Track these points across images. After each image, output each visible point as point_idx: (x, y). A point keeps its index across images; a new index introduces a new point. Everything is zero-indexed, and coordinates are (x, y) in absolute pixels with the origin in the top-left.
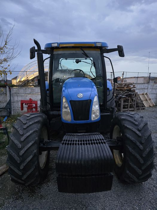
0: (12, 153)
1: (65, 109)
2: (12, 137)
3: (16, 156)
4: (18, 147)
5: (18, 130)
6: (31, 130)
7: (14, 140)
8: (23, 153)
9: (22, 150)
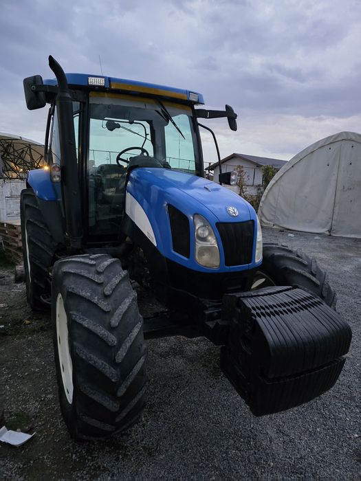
0: (95, 363)
1: (201, 242)
2: (84, 320)
3: (107, 366)
4: (110, 344)
5: (95, 300)
6: (127, 297)
7: (92, 327)
8: (124, 354)
9: (121, 349)
